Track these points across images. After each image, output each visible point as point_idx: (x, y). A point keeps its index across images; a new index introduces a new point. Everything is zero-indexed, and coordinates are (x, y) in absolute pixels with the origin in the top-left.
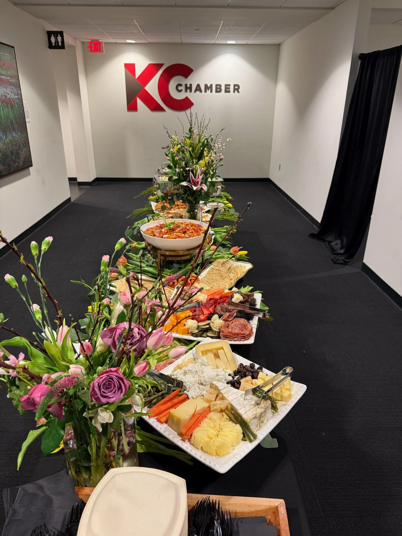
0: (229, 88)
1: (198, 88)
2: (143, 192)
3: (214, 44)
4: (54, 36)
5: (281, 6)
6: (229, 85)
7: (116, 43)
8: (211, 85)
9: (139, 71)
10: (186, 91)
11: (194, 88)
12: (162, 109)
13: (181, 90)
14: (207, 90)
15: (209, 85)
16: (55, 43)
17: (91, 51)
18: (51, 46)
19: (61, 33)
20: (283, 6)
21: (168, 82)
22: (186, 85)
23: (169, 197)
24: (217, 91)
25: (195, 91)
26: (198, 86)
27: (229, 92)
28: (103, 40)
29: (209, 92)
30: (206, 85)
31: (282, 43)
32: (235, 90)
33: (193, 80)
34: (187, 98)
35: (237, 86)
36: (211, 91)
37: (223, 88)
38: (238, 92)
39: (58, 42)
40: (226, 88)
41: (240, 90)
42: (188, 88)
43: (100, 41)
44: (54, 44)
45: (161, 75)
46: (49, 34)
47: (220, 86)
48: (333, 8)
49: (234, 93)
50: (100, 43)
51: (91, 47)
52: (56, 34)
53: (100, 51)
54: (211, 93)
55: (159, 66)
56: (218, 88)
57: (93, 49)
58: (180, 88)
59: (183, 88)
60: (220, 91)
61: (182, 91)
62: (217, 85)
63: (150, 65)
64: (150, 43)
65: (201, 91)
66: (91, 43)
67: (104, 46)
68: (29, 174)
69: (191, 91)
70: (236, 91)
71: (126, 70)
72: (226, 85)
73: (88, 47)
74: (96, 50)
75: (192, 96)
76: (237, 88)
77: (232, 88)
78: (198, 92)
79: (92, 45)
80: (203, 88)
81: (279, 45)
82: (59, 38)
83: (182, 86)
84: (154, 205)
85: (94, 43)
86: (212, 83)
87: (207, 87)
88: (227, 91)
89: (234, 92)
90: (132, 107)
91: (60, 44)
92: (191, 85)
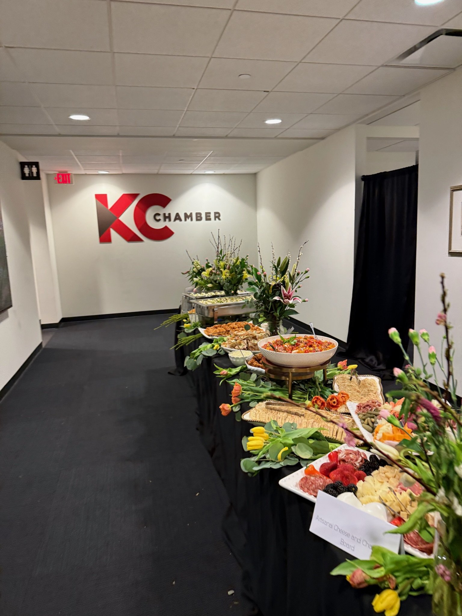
0: (210, 216)
1: (178, 217)
2: (165, 322)
3: (191, 174)
4: (28, 167)
5: (276, 136)
6: (210, 213)
7: (86, 174)
8: (191, 214)
9: (111, 202)
10: (165, 220)
11: (173, 217)
12: (139, 240)
13: (159, 220)
14: (187, 219)
15: (189, 214)
16: (29, 174)
17: (59, 182)
18: (24, 177)
19: (37, 164)
20: (278, 137)
21: (145, 211)
22: (165, 214)
23: (216, 321)
24: (197, 220)
25: (175, 220)
26: (177, 215)
27: (210, 219)
28: (72, 171)
29: (189, 220)
30: (186, 214)
31: (259, 172)
32: (215, 217)
33: (172, 209)
34: (166, 227)
35: (218, 214)
36: (192, 220)
37: (203, 216)
38: (219, 219)
39: (32, 173)
40: (206, 216)
41: (220, 218)
42: (167, 217)
43: (69, 172)
44: (27, 175)
45: (137, 205)
46: (22, 165)
47: (200, 214)
48: (323, 138)
49: (215, 221)
50: (69, 175)
51: (59, 179)
52: (30, 164)
53: (69, 182)
54: (192, 222)
55: (135, 196)
56: (199, 217)
57: (61, 180)
58: (158, 218)
59: (161, 217)
60: (201, 219)
61: (161, 221)
62: (197, 214)
63: (124, 195)
64: (123, 174)
65: (181, 220)
66: (58, 175)
67: (73, 179)
68: (7, 316)
69: (170, 220)
70: (217, 219)
71: (98, 201)
72: (206, 213)
73: (55, 178)
74: (64, 182)
75: (172, 225)
76: (217, 216)
77: (212, 216)
78: (178, 221)
79: (60, 176)
80: (182, 217)
81: (255, 175)
82: (34, 170)
83: (160, 216)
84: (202, 331)
85: (63, 175)
86: (191, 212)
87: (186, 216)
88: (208, 218)
89: (215, 219)
90: (105, 238)
91: (35, 175)
92: (169, 214)
